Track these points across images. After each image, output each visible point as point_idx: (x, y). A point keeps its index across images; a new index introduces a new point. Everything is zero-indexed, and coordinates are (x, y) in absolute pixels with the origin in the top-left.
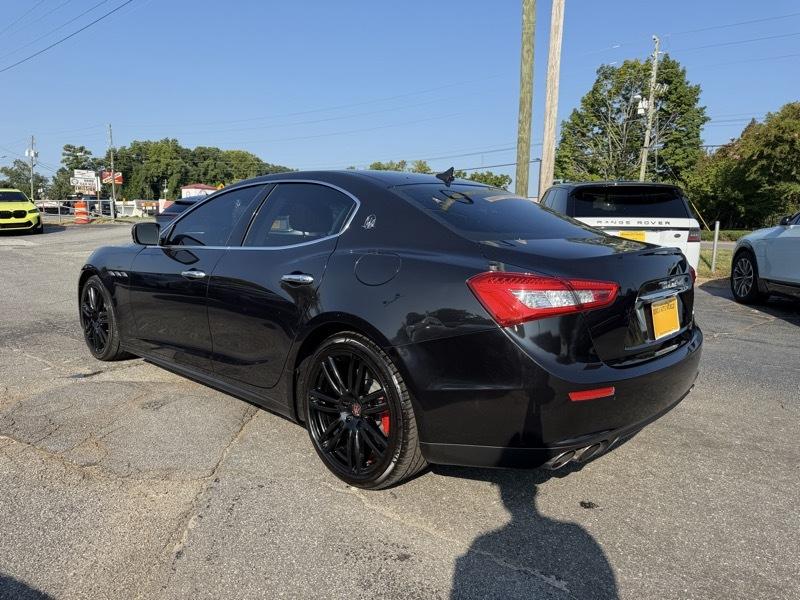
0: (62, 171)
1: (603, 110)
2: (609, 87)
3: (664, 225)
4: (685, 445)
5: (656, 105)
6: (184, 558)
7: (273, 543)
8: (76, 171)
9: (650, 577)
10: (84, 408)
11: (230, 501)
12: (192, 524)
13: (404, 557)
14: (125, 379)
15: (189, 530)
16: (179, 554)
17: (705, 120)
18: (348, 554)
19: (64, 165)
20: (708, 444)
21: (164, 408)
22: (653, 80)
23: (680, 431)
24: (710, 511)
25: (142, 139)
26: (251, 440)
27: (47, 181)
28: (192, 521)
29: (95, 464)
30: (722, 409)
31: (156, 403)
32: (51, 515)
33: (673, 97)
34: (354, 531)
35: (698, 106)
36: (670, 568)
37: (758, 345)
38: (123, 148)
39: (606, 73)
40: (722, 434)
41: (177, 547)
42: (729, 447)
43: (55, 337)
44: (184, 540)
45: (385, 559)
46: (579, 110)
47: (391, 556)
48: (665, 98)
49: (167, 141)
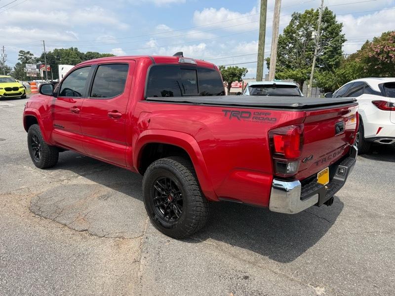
0: (18, 64)
1: (294, 35)
2: (298, 24)
4: (360, 216)
5: (321, 33)
6: (145, 279)
7: (183, 271)
8: (27, 64)
9: (360, 285)
10: (70, 200)
11: (157, 249)
12: (142, 262)
13: (246, 278)
14: (85, 183)
16: (141, 278)
17: (344, 41)
18: (220, 277)
19: (19, 61)
20: (370, 216)
21: (109, 199)
22: (319, 20)
24: (379, 251)
25: (59, 48)
27: (11, 69)
28: (142, 260)
29: (86, 230)
30: (372, 197)
31: (104, 196)
32: (75, 258)
33: (329, 29)
34: (219, 264)
35: (341, 33)
36: (368, 281)
38: (50, 52)
39: (295, 17)
40: (376, 210)
41: (139, 274)
42: (380, 217)
45: (238, 279)
46: (282, 35)
47: (240, 277)
48: (325, 29)
49: (72, 49)
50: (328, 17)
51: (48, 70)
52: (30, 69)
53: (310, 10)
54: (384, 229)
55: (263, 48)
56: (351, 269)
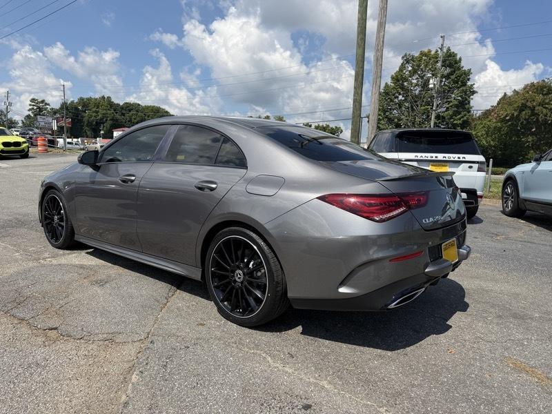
0: (28, 116)
1: (405, 84)
2: (410, 68)
3: (461, 159)
5: (441, 81)
6: (130, 407)
7: (201, 394)
8: (39, 117)
10: (45, 284)
11: (164, 359)
12: (135, 378)
13: (307, 407)
14: (77, 263)
15: (133, 384)
16: (126, 404)
17: (474, 93)
18: (262, 405)
19: (30, 113)
21: (108, 285)
22: (439, 64)
23: (493, 306)
25: (85, 96)
26: (176, 310)
27: (17, 123)
28: (134, 376)
29: (55, 328)
30: (518, 290)
31: (101, 281)
32: (21, 370)
33: (453, 77)
34: (265, 385)
35: (469, 83)
37: (529, 245)
38: (72, 102)
39: (407, 60)
40: (524, 308)
41: (124, 398)
42: (532, 319)
43: (24, 231)
44: (129, 392)
45: (293, 409)
46: (389, 83)
47: (297, 406)
48: (447, 77)
49: (103, 97)
50: (451, 61)
51: (67, 125)
52: (43, 124)
53: (426, 50)
54: (538, 335)
55: (359, 92)
56: (487, 396)
